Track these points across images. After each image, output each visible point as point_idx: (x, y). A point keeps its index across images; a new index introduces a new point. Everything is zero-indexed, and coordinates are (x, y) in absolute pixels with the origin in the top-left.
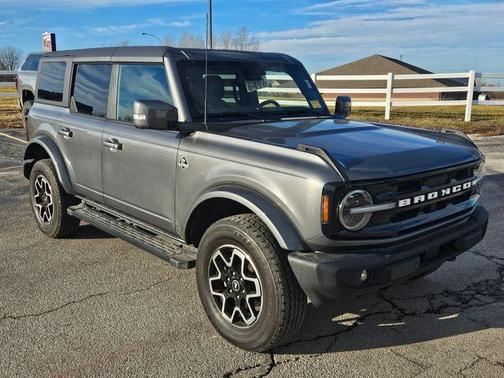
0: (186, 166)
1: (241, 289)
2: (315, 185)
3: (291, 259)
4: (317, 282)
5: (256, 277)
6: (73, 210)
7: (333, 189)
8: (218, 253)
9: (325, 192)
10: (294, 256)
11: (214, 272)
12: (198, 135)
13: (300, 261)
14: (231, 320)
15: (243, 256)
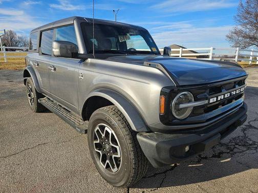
0: (82, 78)
1: (110, 151)
2: (155, 89)
3: (138, 137)
4: (156, 155)
5: (117, 145)
6: (40, 100)
7: (168, 91)
8: (97, 128)
9: (162, 93)
10: (141, 135)
11: (96, 139)
12: (89, 60)
13: (145, 140)
14: (105, 167)
15: (110, 131)
